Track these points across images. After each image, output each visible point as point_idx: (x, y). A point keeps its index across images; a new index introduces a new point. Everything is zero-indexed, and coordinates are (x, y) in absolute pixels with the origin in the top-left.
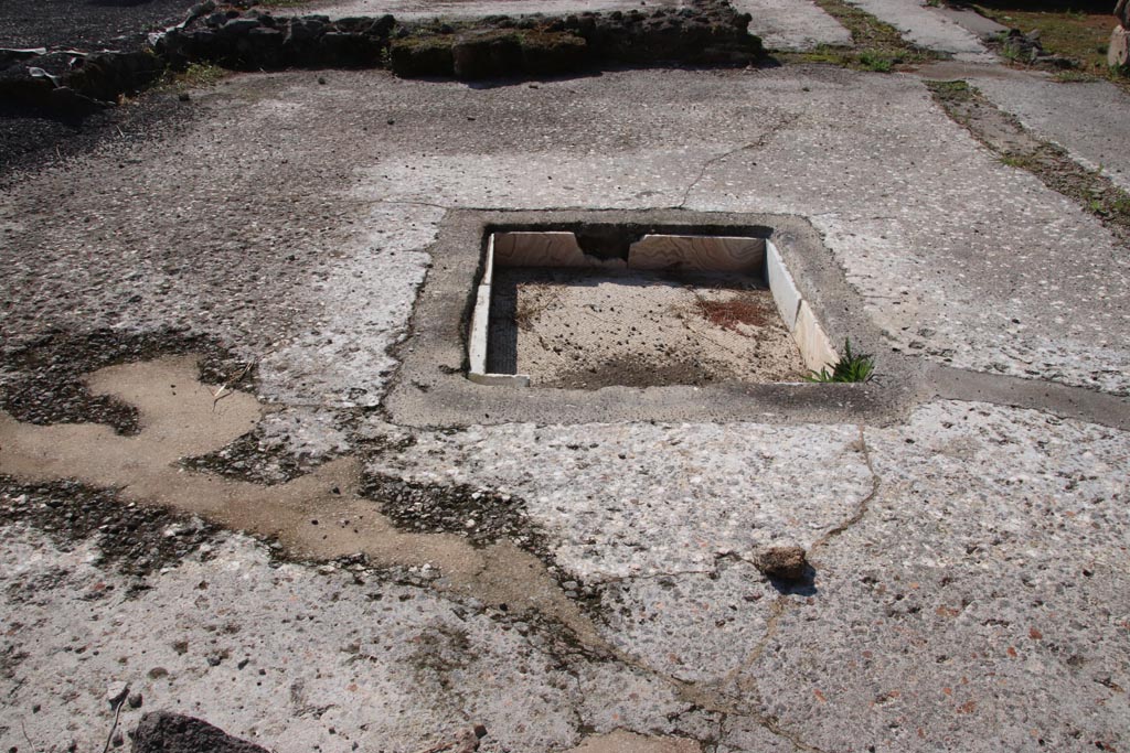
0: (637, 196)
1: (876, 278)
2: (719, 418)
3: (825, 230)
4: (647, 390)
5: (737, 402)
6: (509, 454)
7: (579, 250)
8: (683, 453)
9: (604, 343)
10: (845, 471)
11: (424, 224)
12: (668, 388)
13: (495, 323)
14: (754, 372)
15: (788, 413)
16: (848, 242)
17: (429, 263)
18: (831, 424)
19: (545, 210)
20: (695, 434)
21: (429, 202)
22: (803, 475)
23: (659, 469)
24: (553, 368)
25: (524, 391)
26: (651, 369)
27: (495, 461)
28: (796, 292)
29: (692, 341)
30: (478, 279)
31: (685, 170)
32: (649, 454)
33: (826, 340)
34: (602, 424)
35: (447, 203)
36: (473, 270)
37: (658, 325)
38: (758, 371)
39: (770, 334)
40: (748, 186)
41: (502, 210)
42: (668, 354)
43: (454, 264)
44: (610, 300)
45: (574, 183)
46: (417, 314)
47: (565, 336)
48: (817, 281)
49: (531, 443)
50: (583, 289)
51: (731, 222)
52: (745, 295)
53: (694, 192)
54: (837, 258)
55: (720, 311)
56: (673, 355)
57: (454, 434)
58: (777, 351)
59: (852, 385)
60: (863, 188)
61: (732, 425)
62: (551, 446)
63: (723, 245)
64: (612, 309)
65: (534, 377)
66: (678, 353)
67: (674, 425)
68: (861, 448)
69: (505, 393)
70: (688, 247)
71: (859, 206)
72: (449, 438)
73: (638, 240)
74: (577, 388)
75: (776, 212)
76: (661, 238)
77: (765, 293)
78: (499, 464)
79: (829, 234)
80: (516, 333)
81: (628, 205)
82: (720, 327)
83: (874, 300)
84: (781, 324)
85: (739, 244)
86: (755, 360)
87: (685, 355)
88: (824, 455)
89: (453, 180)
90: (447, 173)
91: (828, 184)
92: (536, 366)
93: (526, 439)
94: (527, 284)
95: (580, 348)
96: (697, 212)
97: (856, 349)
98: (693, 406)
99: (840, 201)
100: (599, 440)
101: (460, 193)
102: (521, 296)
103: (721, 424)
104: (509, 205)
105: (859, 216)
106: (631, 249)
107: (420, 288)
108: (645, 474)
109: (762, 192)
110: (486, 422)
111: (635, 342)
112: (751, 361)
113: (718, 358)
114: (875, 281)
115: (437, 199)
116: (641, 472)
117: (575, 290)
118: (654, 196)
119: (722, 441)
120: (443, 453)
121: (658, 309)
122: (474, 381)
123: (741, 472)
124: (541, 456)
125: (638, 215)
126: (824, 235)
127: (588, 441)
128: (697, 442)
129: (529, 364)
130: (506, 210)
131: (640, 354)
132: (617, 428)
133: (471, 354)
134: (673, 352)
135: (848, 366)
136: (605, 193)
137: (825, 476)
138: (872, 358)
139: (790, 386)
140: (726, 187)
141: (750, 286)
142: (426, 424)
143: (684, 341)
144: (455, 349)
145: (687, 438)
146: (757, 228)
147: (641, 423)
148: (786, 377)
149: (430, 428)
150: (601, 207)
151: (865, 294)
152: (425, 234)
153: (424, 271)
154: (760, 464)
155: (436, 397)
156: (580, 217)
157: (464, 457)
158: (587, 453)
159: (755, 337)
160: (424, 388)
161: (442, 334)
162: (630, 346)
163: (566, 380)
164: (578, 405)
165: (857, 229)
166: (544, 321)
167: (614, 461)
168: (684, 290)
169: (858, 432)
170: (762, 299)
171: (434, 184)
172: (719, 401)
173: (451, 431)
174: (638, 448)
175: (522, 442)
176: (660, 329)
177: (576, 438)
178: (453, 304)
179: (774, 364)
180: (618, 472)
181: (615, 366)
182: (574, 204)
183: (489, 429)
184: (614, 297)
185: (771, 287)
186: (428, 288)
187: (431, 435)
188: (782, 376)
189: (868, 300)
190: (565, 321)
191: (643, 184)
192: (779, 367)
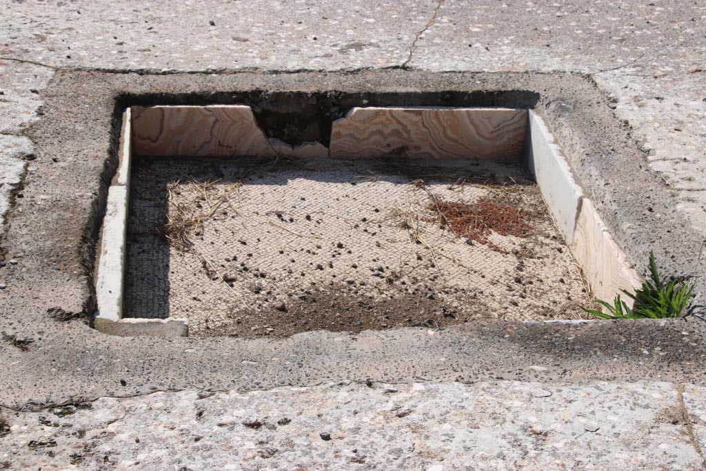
0: (342, 51)
1: (694, 162)
2: (465, 374)
3: (617, 92)
4: (360, 336)
5: (492, 351)
6: (157, 440)
7: (258, 132)
8: (415, 429)
9: (298, 268)
10: (659, 454)
11: (19, 92)
12: (390, 332)
13: (136, 241)
14: (515, 304)
15: (567, 365)
16: (652, 110)
17: (30, 152)
18: (633, 381)
19: (206, 73)
20: (430, 400)
21: (25, 58)
22: (593, 459)
23: (379, 454)
24: (224, 306)
25: (179, 343)
26: (366, 304)
27: (136, 452)
28: (574, 186)
29: (424, 261)
30: (107, 177)
31: (410, 10)
32: (364, 431)
33: (621, 256)
34: (295, 389)
35: (56, 60)
36: (100, 164)
37: (375, 239)
38: (522, 304)
39: (537, 249)
40: (503, 32)
41: (141, 72)
42: (390, 281)
43: (69, 153)
44: (306, 203)
45: (249, 31)
46: (12, 230)
47: (241, 259)
48: (606, 170)
49: (191, 422)
50: (266, 188)
51: (477, 86)
52: (500, 192)
53: (423, 43)
54: (636, 134)
55: (465, 217)
56: (397, 283)
57: (72, 413)
58: (549, 273)
59: (663, 322)
60: (676, 26)
61: (485, 385)
62: (220, 425)
63: (467, 121)
64: (308, 218)
65: (195, 321)
66: (405, 279)
67: (400, 387)
68: (681, 418)
69: (151, 347)
70: (415, 124)
71: (668, 54)
72: (63, 421)
73: (344, 116)
74: (260, 336)
75: (544, 70)
76: (377, 113)
77: (529, 188)
78: (141, 456)
79: (623, 99)
80: (168, 255)
81: (329, 65)
82: (464, 239)
83: (693, 195)
84: (553, 234)
85: (489, 118)
86: (516, 286)
87: (415, 281)
88: (625, 428)
89: (63, 25)
90: (52, 13)
91: (622, 22)
92: (199, 304)
93: (182, 415)
94: (184, 182)
95: (263, 276)
96: (429, 72)
97: (666, 269)
98: (427, 358)
99: (641, 49)
100: (291, 413)
101: (75, 45)
102: (174, 200)
103: (469, 383)
104: (153, 65)
105: (668, 69)
106: (334, 130)
107: (16, 192)
108: (360, 462)
109: (522, 41)
110: (121, 392)
111: (342, 265)
112: (510, 289)
113: (463, 284)
114: (696, 166)
115: (40, 53)
116: (354, 460)
117: (255, 191)
118: (365, 50)
119: (471, 409)
120: (53, 444)
121: (375, 216)
122: (101, 331)
123: (502, 456)
124: (206, 441)
125: (343, 78)
126: (615, 101)
127: (275, 416)
128: (436, 412)
129: (187, 301)
130: (148, 72)
131: (351, 283)
132: (318, 393)
133: (98, 290)
134: (397, 278)
135: (655, 295)
136: (294, 46)
137: (627, 461)
138: (692, 281)
139: (569, 325)
140: (470, 34)
141: (507, 179)
142: (26, 400)
143: (413, 262)
144: (73, 282)
145: (420, 406)
146: (515, 93)
147: (353, 385)
148: (563, 312)
149: (33, 406)
150: (290, 67)
151: (678, 186)
152: (22, 109)
153: (21, 164)
154: (528, 442)
155: (42, 358)
156: (258, 83)
157: (87, 448)
158: (273, 433)
159: (517, 253)
160: (23, 345)
161: (52, 261)
162: (335, 271)
163: (243, 324)
164: (260, 361)
165: (666, 89)
166: (209, 236)
167: (314, 444)
168: (412, 187)
169: (675, 393)
170: (525, 197)
171: (31, 29)
172: (465, 349)
173: (67, 409)
174: (348, 423)
175: (177, 421)
176: (378, 245)
177: (258, 411)
178: (68, 215)
179: (545, 293)
180: (320, 460)
181: (314, 301)
182: (249, 64)
183: (127, 403)
184: (310, 199)
185: (538, 180)
186: (28, 191)
187: (33, 418)
188: (557, 309)
189: (683, 194)
190: (239, 236)
191: (350, 32)
192: (553, 296)
